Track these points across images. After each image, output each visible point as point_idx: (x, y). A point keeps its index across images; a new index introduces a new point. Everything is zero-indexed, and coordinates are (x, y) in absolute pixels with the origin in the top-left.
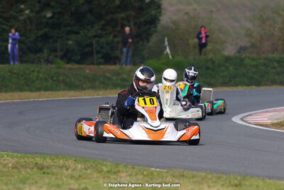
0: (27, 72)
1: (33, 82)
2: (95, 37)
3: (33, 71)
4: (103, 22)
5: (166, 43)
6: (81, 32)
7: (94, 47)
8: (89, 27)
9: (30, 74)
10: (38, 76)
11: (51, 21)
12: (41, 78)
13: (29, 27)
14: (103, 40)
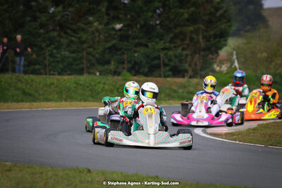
0: (93, 83)
1: (98, 94)
2: (163, 49)
3: (99, 83)
4: (171, 35)
5: (235, 57)
6: (150, 45)
7: (162, 60)
8: (158, 40)
9: (95, 85)
10: (104, 87)
11: (119, 33)
12: (106, 90)
13: (97, 39)
14: (171, 53)
